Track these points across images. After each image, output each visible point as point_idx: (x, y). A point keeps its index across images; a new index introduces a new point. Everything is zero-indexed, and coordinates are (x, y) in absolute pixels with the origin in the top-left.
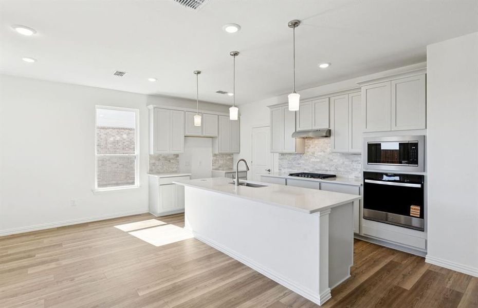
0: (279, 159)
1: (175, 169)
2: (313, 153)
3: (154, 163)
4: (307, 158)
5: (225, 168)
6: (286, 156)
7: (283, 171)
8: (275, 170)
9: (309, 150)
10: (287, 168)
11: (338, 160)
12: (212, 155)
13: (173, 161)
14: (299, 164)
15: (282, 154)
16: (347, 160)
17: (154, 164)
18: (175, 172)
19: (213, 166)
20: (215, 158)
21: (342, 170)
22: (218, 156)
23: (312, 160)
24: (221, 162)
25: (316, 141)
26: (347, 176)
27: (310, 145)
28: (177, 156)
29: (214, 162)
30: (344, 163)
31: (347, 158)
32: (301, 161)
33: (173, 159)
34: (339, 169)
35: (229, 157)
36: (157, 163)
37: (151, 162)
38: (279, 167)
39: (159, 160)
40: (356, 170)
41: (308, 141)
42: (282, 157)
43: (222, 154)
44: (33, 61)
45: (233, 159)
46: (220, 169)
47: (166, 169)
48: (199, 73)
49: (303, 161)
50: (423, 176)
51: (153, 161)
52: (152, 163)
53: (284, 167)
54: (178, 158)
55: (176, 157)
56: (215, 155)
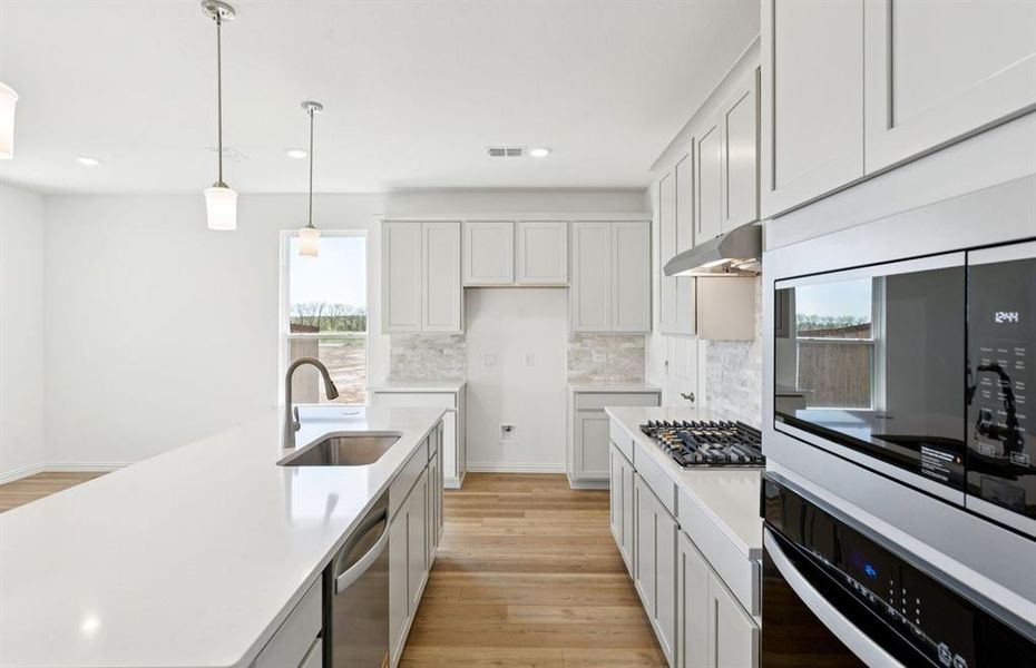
0: (707, 357)
1: (455, 373)
3: (403, 355)
5: (613, 378)
6: (719, 350)
12: (566, 337)
13: (452, 352)
17: (401, 359)
18: (456, 380)
20: (577, 346)
28: (461, 338)
29: (575, 359)
35: (628, 345)
36: (409, 353)
37: (394, 352)
39: (414, 347)
42: (712, 352)
43: (603, 337)
44: (94, 162)
45: (643, 350)
46: (597, 377)
47: (432, 371)
51: (400, 351)
52: (398, 356)
54: (463, 345)
55: (460, 341)
56: (578, 337)
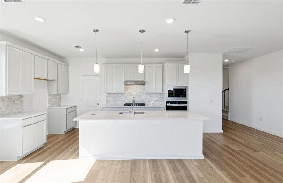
0: (106, 96)
1: (19, 110)
2: (130, 93)
4: (127, 95)
5: (56, 105)
6: (112, 95)
7: (109, 104)
8: (103, 103)
9: (128, 91)
10: (113, 102)
11: (144, 96)
12: (48, 95)
13: (17, 102)
14: (121, 99)
15: (109, 94)
16: (148, 96)
18: (20, 113)
19: (49, 104)
20: (50, 97)
21: (146, 101)
22: (52, 96)
23: (129, 96)
24: (54, 100)
25: (132, 86)
26: (148, 104)
27: (128, 89)
28: (21, 96)
29: (50, 100)
30: (147, 97)
31: (148, 95)
32: (123, 97)
33: (17, 100)
34: (145, 100)
35: (59, 96)
38: (106, 101)
39: (4, 101)
40: (153, 100)
41: (127, 86)
42: (109, 95)
43: (54, 95)
45: (60, 97)
46: (53, 106)
47: (11, 111)
48: (97, 31)
49: (124, 97)
50: (187, 101)
53: (111, 101)
54: (22, 99)
55: (21, 98)
56: (50, 95)
